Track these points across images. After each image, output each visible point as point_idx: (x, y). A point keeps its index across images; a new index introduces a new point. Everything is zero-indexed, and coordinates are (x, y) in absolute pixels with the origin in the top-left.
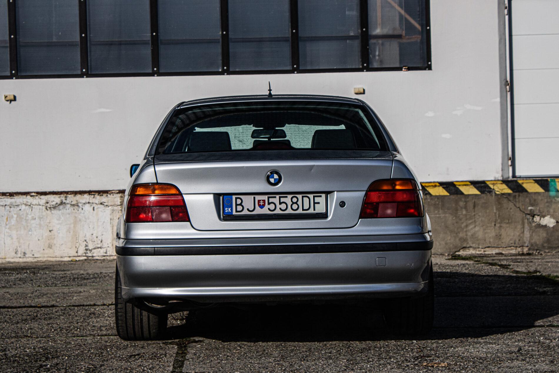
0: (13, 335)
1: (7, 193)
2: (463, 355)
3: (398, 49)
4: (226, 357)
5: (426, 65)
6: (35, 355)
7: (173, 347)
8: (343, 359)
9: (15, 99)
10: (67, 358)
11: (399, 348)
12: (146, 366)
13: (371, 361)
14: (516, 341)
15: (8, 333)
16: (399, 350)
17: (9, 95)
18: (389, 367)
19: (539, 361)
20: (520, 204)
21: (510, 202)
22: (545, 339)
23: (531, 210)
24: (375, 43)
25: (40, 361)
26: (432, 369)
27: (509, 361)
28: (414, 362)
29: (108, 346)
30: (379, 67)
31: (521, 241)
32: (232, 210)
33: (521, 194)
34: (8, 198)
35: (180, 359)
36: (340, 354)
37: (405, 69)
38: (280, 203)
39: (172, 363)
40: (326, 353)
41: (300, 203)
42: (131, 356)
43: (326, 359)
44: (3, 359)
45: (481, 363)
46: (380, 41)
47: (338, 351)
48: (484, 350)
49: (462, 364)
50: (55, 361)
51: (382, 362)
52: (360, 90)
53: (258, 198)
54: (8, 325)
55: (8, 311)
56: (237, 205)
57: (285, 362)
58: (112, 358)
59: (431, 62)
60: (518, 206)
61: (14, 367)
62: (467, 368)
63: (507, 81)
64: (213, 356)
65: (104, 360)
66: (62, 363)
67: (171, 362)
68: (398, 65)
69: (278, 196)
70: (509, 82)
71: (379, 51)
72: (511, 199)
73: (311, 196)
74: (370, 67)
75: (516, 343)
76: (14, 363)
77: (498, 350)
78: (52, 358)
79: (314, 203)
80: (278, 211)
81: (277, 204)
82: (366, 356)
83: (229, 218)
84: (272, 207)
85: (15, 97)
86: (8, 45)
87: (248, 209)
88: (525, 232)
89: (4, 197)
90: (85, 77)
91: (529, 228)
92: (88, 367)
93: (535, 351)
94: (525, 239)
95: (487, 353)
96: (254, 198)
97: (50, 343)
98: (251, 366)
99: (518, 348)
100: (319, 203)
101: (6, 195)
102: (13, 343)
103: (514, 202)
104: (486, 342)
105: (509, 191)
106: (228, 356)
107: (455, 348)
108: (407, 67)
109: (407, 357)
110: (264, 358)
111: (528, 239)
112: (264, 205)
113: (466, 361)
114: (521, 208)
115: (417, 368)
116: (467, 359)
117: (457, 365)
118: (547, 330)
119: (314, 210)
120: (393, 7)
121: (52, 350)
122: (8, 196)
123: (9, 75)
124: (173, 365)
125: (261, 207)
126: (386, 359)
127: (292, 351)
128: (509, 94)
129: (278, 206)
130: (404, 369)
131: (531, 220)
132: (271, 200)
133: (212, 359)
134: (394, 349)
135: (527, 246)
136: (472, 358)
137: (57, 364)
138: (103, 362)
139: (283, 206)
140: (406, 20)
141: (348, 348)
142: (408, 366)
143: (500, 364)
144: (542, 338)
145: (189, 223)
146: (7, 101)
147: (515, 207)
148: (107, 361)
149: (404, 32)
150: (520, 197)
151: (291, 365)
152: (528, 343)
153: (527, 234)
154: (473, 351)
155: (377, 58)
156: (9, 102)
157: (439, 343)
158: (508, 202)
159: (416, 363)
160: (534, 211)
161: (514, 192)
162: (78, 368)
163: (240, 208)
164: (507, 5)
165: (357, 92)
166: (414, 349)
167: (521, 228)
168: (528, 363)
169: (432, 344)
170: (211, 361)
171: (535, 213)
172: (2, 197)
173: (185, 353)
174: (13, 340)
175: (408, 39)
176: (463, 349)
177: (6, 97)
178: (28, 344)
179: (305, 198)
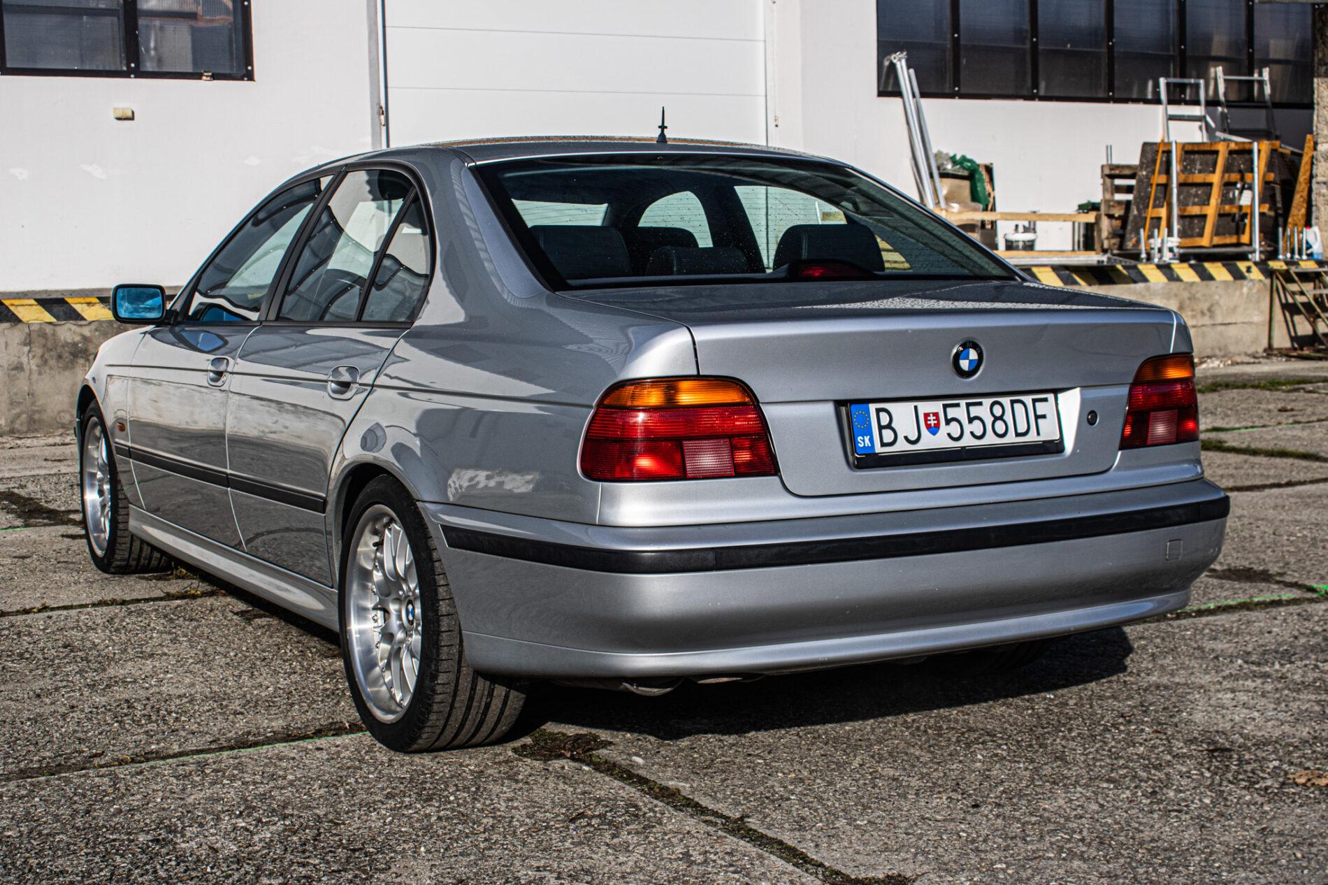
32: (871, 440)
38: (971, 420)
41: (1008, 417)
53: (925, 407)
56: (881, 428)
69: (963, 403)
73: (1028, 399)
79: (1037, 417)
80: (968, 441)
81: (965, 421)
83: (869, 461)
84: (954, 429)
87: (906, 438)
96: (916, 408)
100: (1044, 417)
112: (937, 426)
119: (1038, 434)
125: (934, 429)
129: (968, 428)
132: (952, 413)
139: (977, 428)
145: (776, 479)
163: (888, 436)
179: (1018, 407)
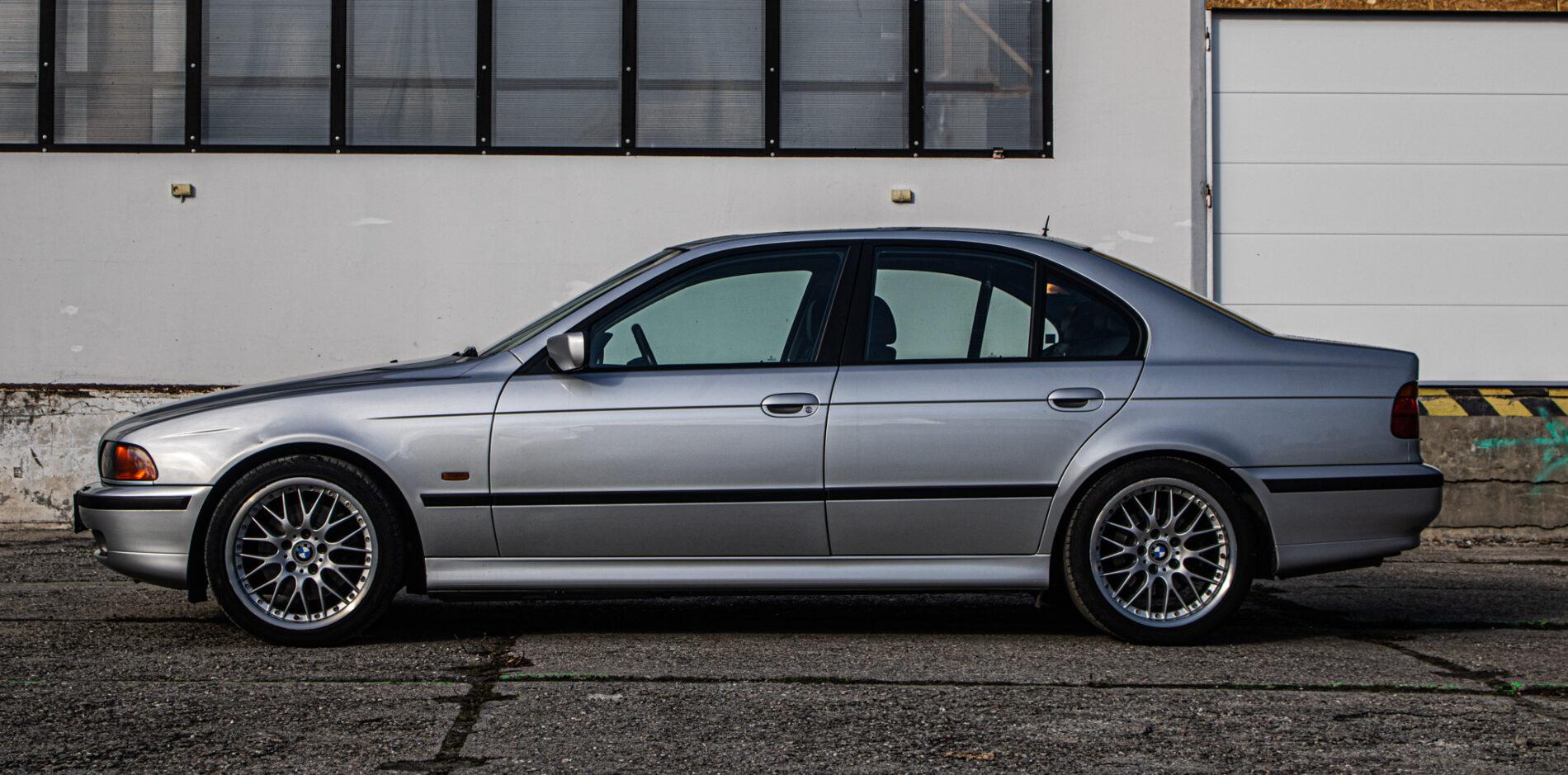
0: (137, 674)
1: (165, 386)
2: (1032, 738)
3: (985, 112)
4: (552, 729)
5: (1042, 148)
6: (171, 714)
7: (452, 707)
8: (788, 740)
9: (192, 193)
10: (232, 722)
11: (906, 721)
12: (388, 743)
13: (843, 746)
14: (1147, 714)
15: (127, 671)
16: (906, 726)
17: (181, 185)
18: (876, 757)
19: (1179, 753)
22: (1207, 711)
24: (937, 101)
25: (178, 726)
26: (960, 763)
27: (1120, 753)
28: (930, 748)
29: (321, 700)
30: (944, 148)
34: (166, 397)
35: (461, 731)
36: (784, 730)
37: (998, 154)
39: (443, 738)
40: (757, 726)
42: (362, 723)
43: (753, 739)
44: (105, 720)
45: (1064, 755)
46: (949, 95)
47: (783, 723)
48: (1078, 730)
49: (1024, 756)
50: (209, 727)
51: (864, 747)
52: (904, 193)
54: (131, 653)
55: (137, 628)
57: (669, 741)
58: (323, 725)
59: (1052, 141)
61: (122, 737)
62: (1032, 763)
63: (1208, 186)
64: (527, 727)
65: (307, 729)
66: (220, 733)
67: (439, 737)
68: (984, 147)
70: (1211, 188)
71: (946, 116)
74: (927, 147)
75: (1146, 718)
76: (124, 729)
77: (1104, 730)
78: (204, 721)
82: (837, 736)
85: (192, 188)
86: (183, 82)
90: (338, 151)
92: (270, 741)
93: (1180, 734)
95: (1080, 736)
97: (207, 693)
98: (598, 748)
99: (1145, 728)
101: (162, 392)
102: (131, 689)
104: (1088, 714)
106: (557, 728)
107: (1019, 725)
108: (1001, 151)
109: (918, 739)
110: (628, 734)
113: (1033, 750)
115: (931, 760)
116: (1036, 746)
117: (1014, 756)
118: (1218, 694)
120: (977, 27)
121: (207, 706)
122: (167, 392)
123: (183, 143)
124: (444, 742)
126: (874, 741)
127: (690, 721)
128: (1210, 212)
130: (905, 762)
133: (524, 732)
134: (896, 723)
136: (1049, 745)
137: (211, 733)
138: (304, 732)
140: (1003, 53)
141: (805, 718)
142: (914, 756)
143: (1101, 757)
144: (1201, 710)
146: (177, 196)
148: (313, 729)
149: (997, 78)
151: (680, 748)
152: (1170, 719)
154: (1054, 730)
155: (941, 129)
156: (181, 199)
157: (992, 715)
159: (932, 750)
162: (250, 742)
164: (1210, 31)
165: (897, 198)
166: (938, 724)
168: (1157, 756)
169: (977, 715)
170: (522, 736)
172: (155, 395)
173: (472, 720)
174: (134, 684)
175: (1007, 92)
176: (1035, 727)
177: (174, 188)
178: (161, 693)
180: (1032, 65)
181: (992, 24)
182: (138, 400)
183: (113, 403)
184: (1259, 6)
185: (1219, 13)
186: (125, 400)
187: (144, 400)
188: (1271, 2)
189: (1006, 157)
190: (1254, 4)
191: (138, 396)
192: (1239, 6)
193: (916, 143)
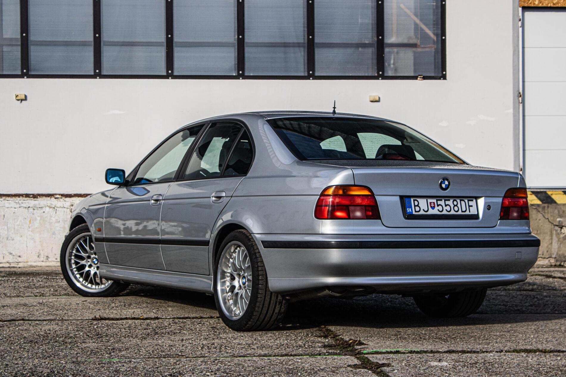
1: (31, 195)
3: (412, 58)
5: (440, 75)
9: (26, 99)
17: (20, 94)
20: (549, 215)
21: (539, 213)
23: (560, 221)
24: (389, 52)
30: (394, 75)
31: (549, 253)
32: (412, 210)
33: (550, 206)
34: (31, 200)
37: (420, 78)
38: (446, 205)
41: (459, 205)
46: (395, 50)
52: (375, 98)
53: (430, 200)
56: (415, 206)
59: (446, 71)
60: (547, 217)
63: (520, 93)
68: (412, 74)
69: (443, 199)
70: (521, 94)
71: (394, 59)
72: (540, 210)
73: (466, 200)
74: (386, 75)
79: (469, 206)
80: (445, 212)
81: (444, 205)
83: (410, 217)
84: (440, 208)
85: (26, 96)
86: (20, 43)
87: (423, 210)
88: (553, 244)
89: (28, 198)
90: (98, 78)
91: (557, 239)
94: (553, 250)
96: (427, 200)
100: (472, 206)
101: (29, 197)
103: (543, 214)
105: (539, 202)
108: (422, 77)
111: (556, 250)
112: (434, 207)
114: (550, 219)
119: (470, 212)
120: (409, 16)
122: (31, 197)
123: (20, 73)
128: (521, 105)
129: (445, 208)
131: (559, 231)
135: (555, 258)
139: (448, 208)
140: (422, 30)
145: (380, 220)
146: (18, 100)
147: (544, 218)
149: (419, 41)
150: (549, 208)
153: (555, 245)
155: (392, 66)
156: (20, 101)
158: (537, 213)
160: (562, 223)
161: (543, 203)
163: (417, 209)
164: (521, 18)
165: (372, 100)
167: (550, 239)
171: (563, 225)
172: (26, 199)
175: (423, 48)
177: (17, 96)
179: (463, 202)
180: (436, 35)
181: (416, 15)
182: (17, 201)
183: (4, 203)
184: (544, 5)
185: (525, 9)
186: (10, 201)
187: (20, 202)
188: (551, 3)
189: (424, 79)
190: (542, 4)
191: (17, 200)
192: (535, 6)
193: (381, 73)
